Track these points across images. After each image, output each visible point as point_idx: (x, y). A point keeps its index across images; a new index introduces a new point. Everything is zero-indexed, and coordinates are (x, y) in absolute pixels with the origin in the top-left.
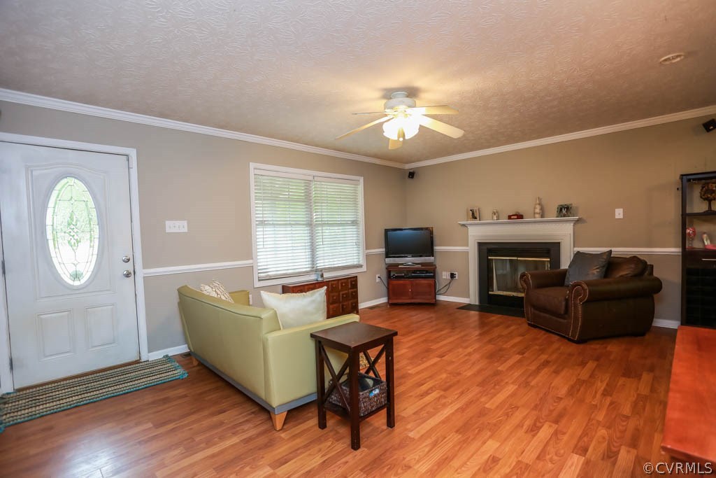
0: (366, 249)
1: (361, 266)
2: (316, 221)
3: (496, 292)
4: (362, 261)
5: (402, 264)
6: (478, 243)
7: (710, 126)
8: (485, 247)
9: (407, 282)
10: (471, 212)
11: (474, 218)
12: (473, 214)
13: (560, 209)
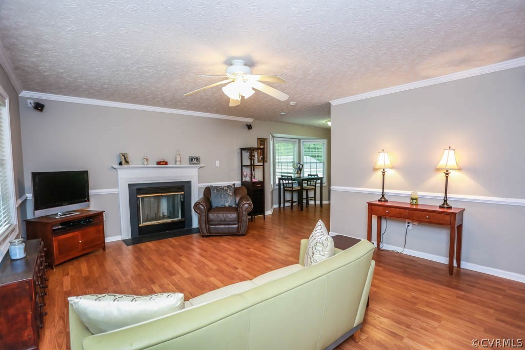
1: (16, 226)
3: (143, 224)
4: (14, 220)
5: (56, 215)
6: (129, 185)
7: (249, 127)
8: (135, 188)
9: (76, 233)
10: (123, 158)
11: (127, 162)
12: (125, 159)
13: (192, 160)
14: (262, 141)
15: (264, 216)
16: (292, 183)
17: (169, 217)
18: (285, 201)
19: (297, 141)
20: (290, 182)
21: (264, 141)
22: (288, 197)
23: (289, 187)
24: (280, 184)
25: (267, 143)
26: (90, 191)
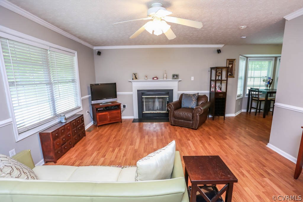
0: (82, 97)
1: (79, 108)
2: (54, 81)
3: (145, 112)
4: (80, 105)
5: (101, 103)
6: (138, 90)
7: (219, 51)
8: (141, 92)
9: (107, 113)
10: (134, 76)
11: (136, 78)
12: (135, 76)
13: (174, 76)
14: (231, 62)
15: (224, 117)
16: (258, 95)
17: (160, 110)
18: (251, 108)
19: (274, 59)
20: (257, 93)
21: (233, 61)
22: (254, 104)
23: (256, 98)
24: (249, 94)
25: (235, 63)
26: (117, 93)
